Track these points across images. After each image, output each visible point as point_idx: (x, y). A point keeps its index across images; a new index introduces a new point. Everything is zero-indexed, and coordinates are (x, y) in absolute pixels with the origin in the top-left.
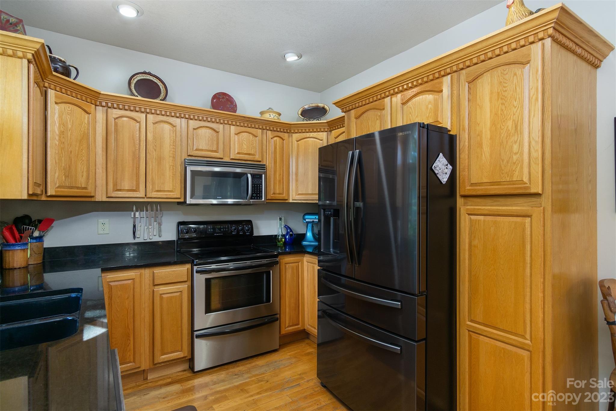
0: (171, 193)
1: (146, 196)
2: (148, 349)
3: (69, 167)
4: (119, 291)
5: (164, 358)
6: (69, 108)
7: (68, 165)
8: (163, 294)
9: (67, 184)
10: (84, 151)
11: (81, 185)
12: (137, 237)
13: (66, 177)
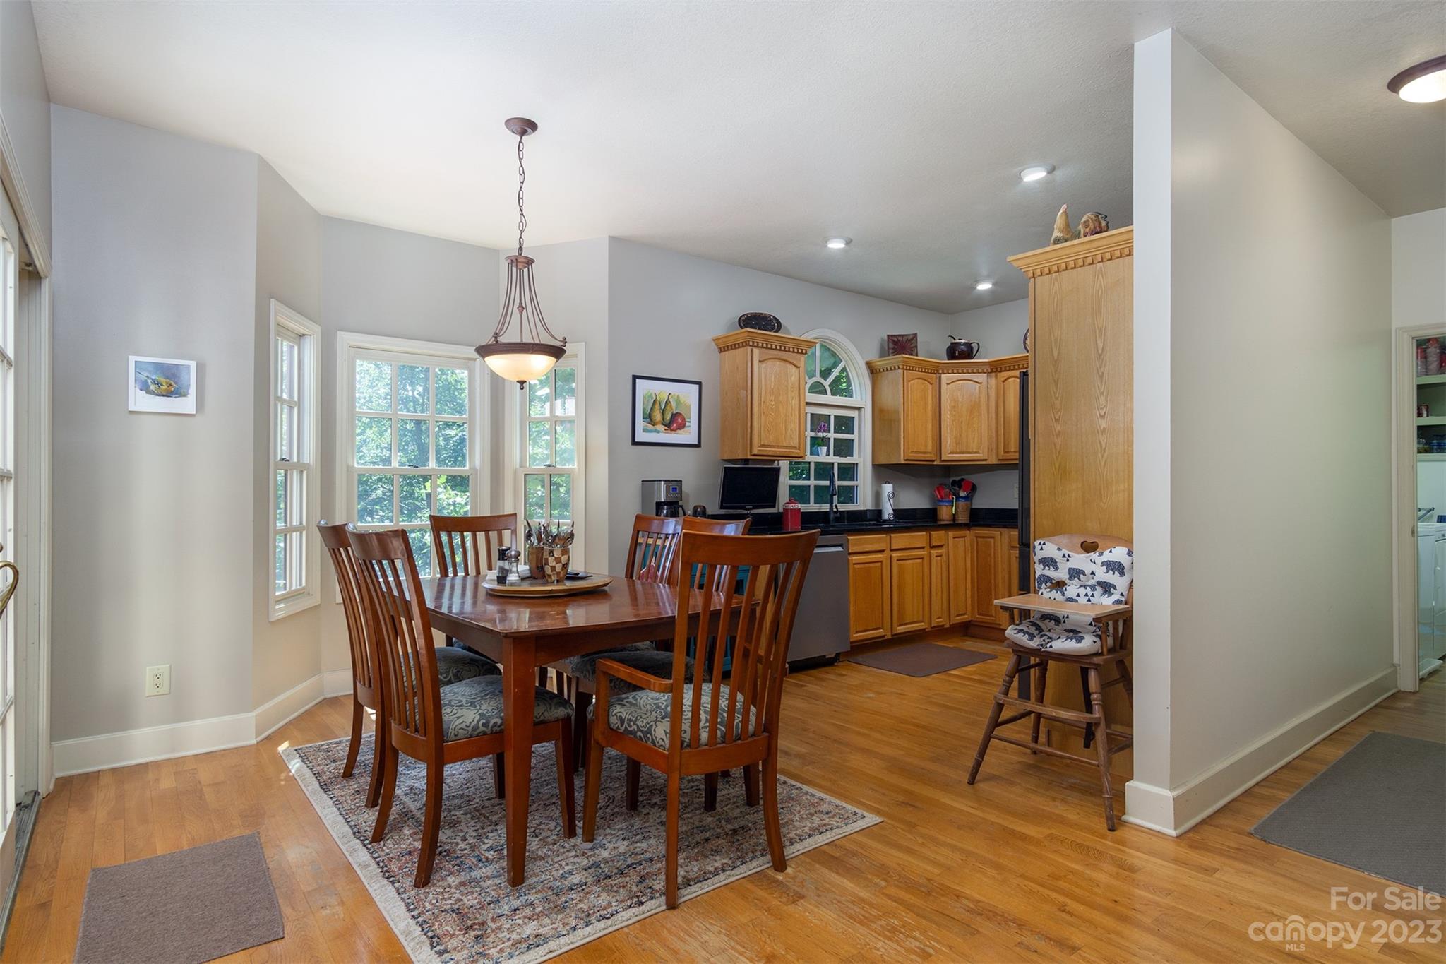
3: (960, 435)
6: (960, 384)
9: (958, 450)
13: (957, 444)
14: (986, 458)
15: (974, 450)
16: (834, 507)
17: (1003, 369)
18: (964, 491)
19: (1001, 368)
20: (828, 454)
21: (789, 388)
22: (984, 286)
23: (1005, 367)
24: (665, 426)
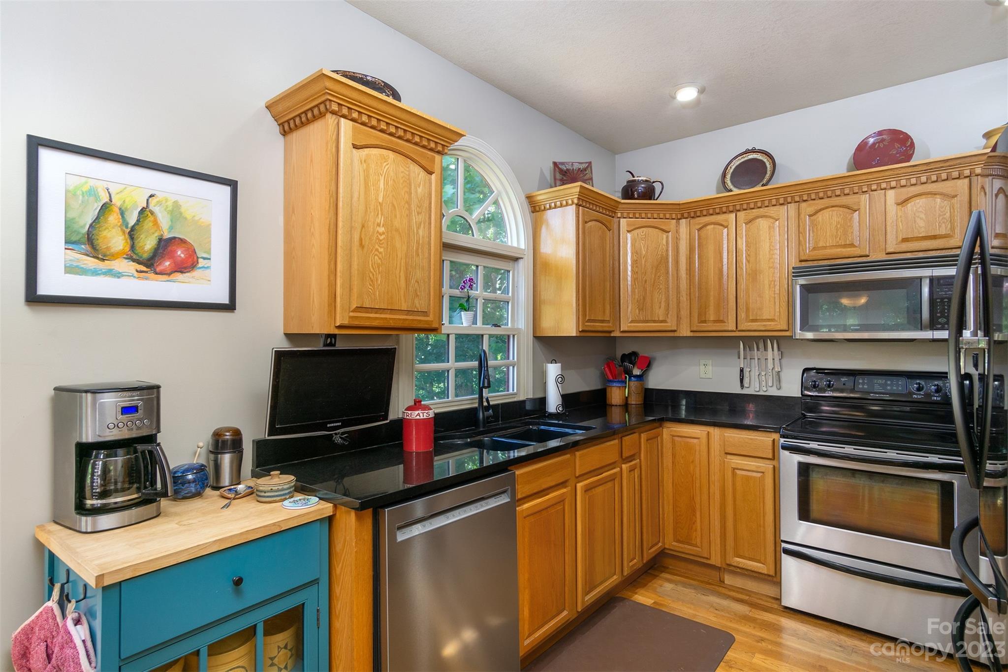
0: (773, 323)
1: (737, 328)
2: (719, 539)
3: (644, 298)
4: (683, 449)
5: (739, 563)
6: (643, 233)
7: (642, 296)
8: (737, 469)
9: (641, 318)
10: (661, 279)
11: (658, 318)
12: (746, 387)
13: (639, 310)
14: (675, 329)
15: (661, 319)
16: (484, 400)
17: (698, 214)
18: (639, 368)
19: (695, 212)
20: (475, 322)
21: (413, 207)
22: (687, 95)
23: (701, 211)
24: (139, 262)
